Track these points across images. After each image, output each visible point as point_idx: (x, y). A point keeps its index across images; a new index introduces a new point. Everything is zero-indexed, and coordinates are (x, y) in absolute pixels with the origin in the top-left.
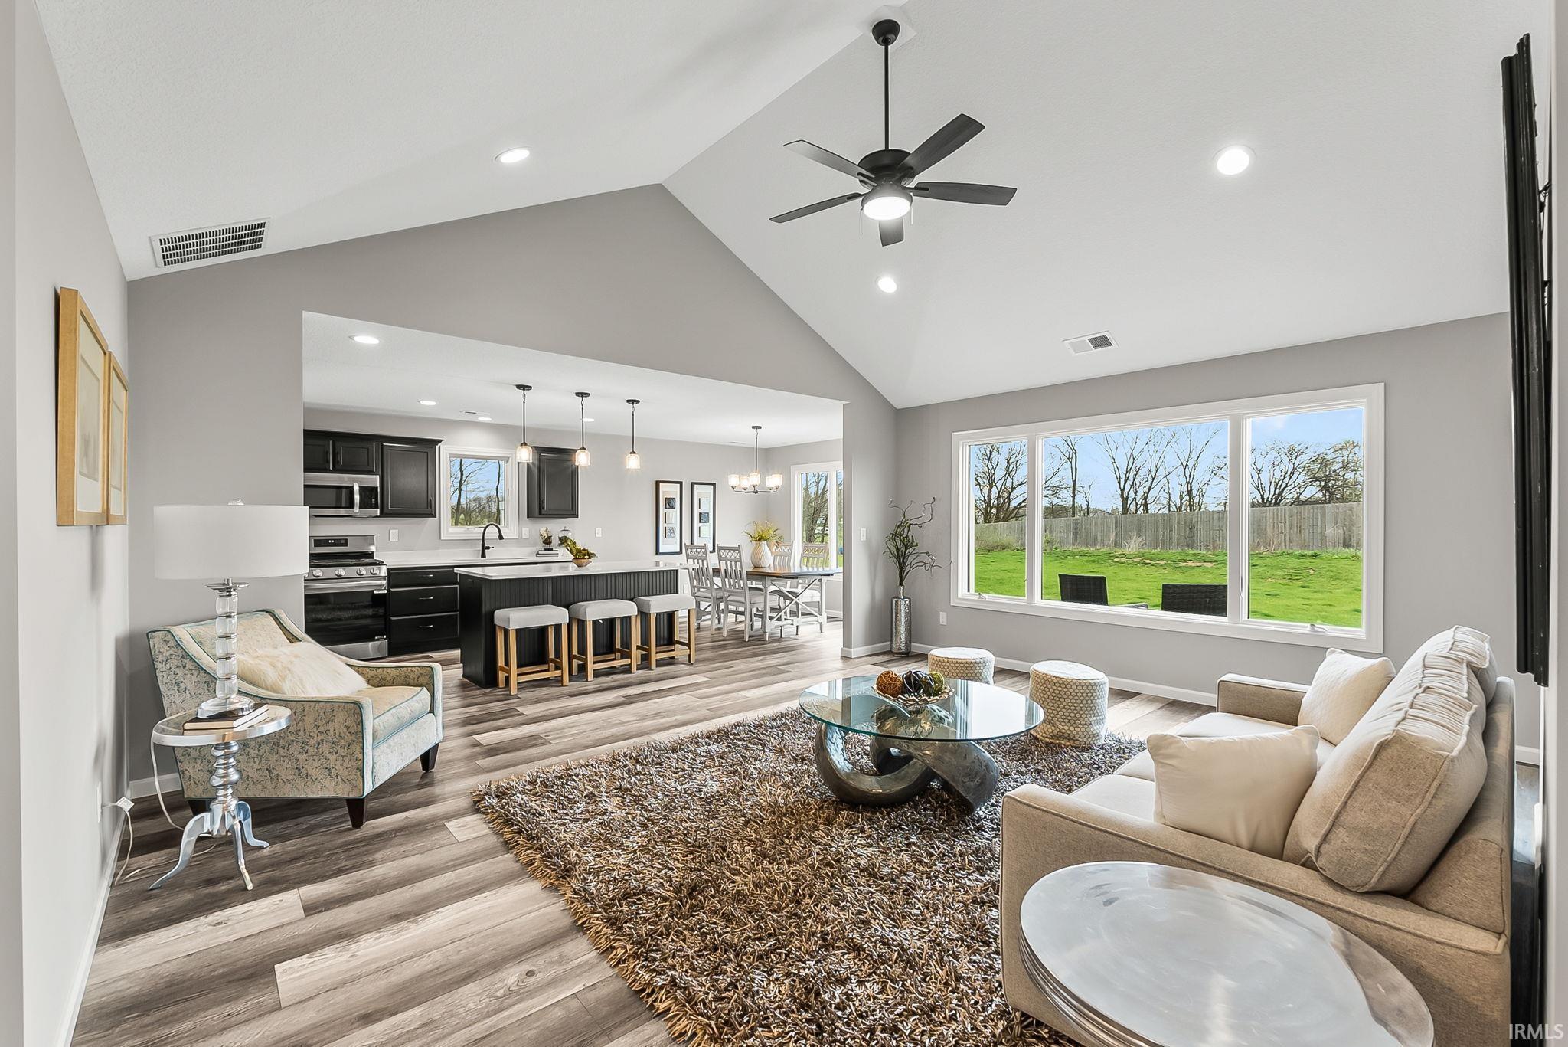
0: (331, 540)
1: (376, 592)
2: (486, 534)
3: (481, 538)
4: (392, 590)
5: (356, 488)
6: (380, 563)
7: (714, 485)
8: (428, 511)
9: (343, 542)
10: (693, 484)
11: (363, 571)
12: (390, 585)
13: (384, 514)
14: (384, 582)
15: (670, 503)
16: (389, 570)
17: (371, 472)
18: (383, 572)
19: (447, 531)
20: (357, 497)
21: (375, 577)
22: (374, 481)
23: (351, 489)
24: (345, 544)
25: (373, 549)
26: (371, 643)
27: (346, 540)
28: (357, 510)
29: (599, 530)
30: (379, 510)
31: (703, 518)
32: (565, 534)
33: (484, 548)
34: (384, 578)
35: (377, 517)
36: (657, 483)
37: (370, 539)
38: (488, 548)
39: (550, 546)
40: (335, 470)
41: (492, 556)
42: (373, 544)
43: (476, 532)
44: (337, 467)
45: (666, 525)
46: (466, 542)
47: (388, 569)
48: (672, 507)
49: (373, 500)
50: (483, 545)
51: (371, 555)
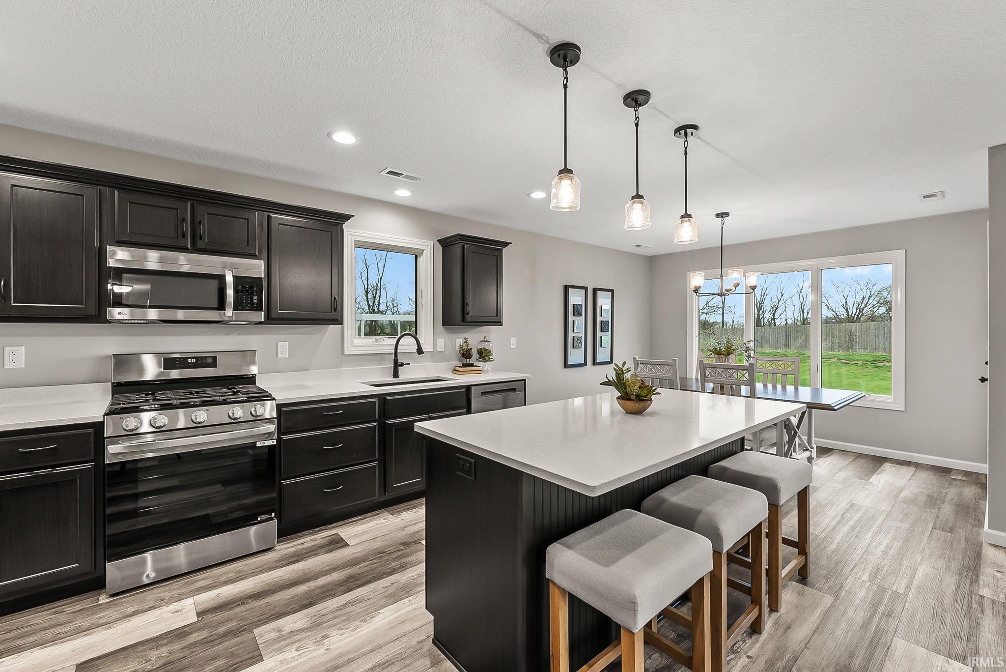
0: (191, 358)
1: (258, 444)
2: (399, 347)
3: (393, 351)
4: (285, 437)
5: (229, 279)
6: (263, 396)
7: (612, 291)
8: (333, 315)
9: (209, 361)
10: (595, 291)
11: (238, 412)
12: (280, 431)
13: (271, 320)
14: (272, 428)
15: (577, 311)
16: (279, 407)
17: (253, 256)
18: (268, 410)
19: (353, 342)
20: (230, 292)
21: (257, 420)
22: (255, 268)
23: (221, 278)
24: (214, 364)
25: (254, 370)
26: (253, 530)
27: (215, 358)
28: (229, 312)
29: (513, 340)
30: (263, 313)
31: (604, 326)
32: (485, 345)
33: (397, 365)
34: (269, 421)
35: (261, 323)
36: (566, 288)
37: (248, 355)
38: (402, 365)
39: (471, 361)
40: (196, 250)
41: (405, 374)
42: (254, 363)
43: (386, 344)
44: (200, 244)
45: (574, 335)
46: (378, 357)
47: (277, 405)
48: (580, 314)
49: (255, 297)
50: (396, 361)
51: (250, 380)
